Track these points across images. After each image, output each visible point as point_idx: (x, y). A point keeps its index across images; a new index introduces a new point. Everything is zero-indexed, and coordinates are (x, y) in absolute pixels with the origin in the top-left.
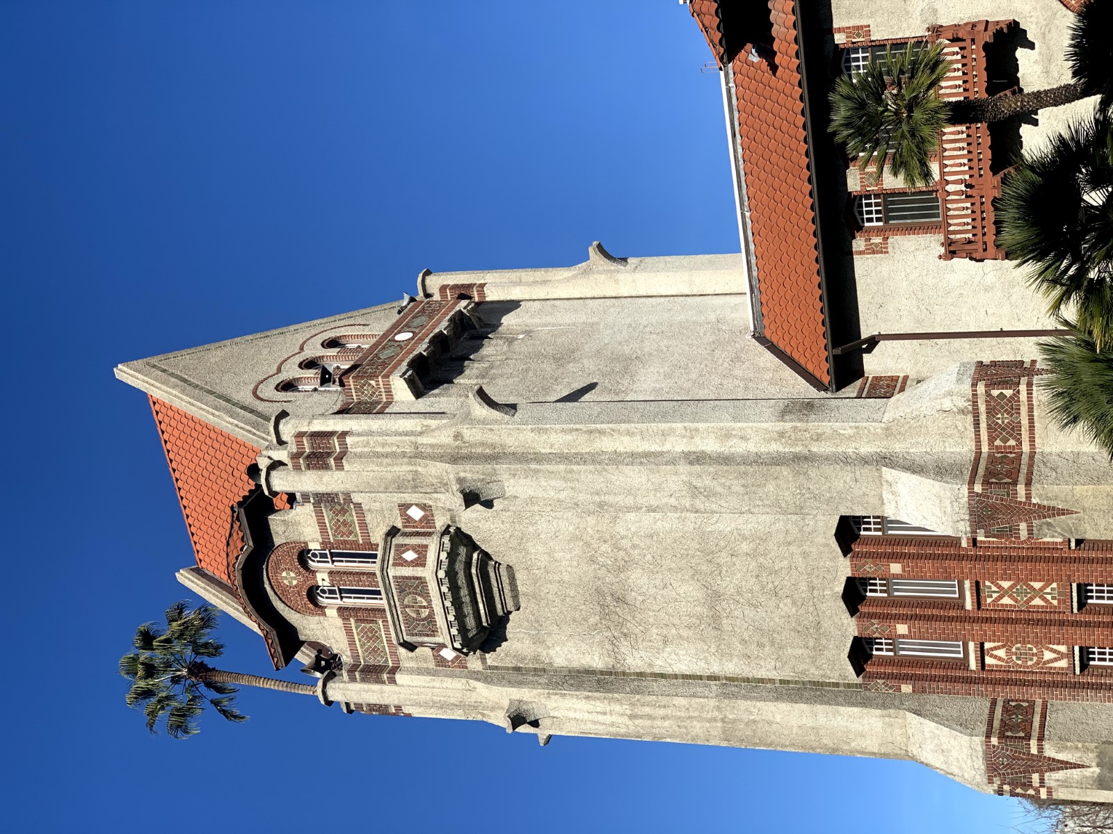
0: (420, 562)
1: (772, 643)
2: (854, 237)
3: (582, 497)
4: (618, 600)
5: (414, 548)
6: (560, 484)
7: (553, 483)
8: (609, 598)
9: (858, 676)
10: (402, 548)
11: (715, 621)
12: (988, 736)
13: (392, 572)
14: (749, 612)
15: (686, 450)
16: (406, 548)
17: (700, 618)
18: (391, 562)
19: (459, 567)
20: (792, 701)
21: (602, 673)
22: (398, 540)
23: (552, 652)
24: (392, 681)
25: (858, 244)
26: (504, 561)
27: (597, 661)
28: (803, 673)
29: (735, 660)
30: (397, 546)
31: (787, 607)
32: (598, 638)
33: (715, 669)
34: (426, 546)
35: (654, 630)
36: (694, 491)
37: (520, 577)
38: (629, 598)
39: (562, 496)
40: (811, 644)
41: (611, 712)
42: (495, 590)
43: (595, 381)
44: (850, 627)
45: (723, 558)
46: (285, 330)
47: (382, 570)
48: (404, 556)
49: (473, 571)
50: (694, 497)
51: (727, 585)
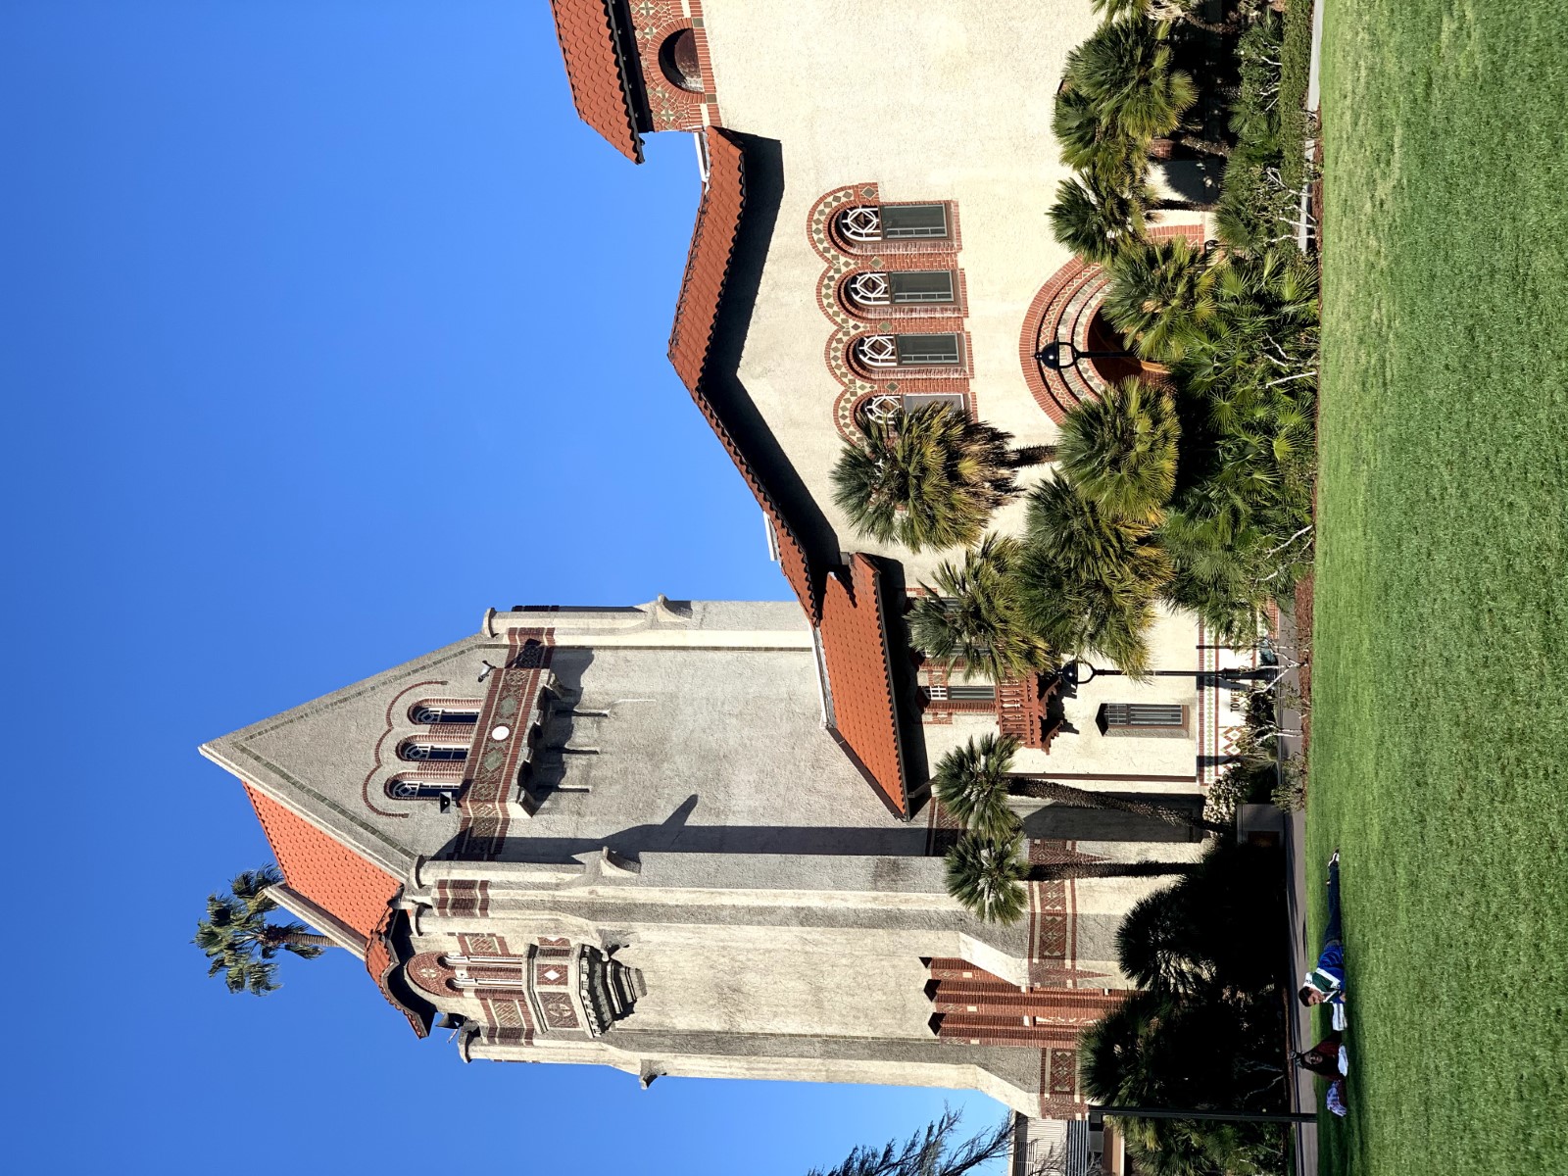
0: (563, 980)
1: (866, 1016)
2: (923, 712)
3: (707, 943)
4: (735, 990)
5: (556, 968)
6: (691, 935)
7: (683, 934)
8: (726, 990)
9: (936, 1033)
10: (543, 969)
11: (819, 1005)
12: (1042, 1093)
13: (537, 989)
14: (848, 999)
15: (795, 905)
16: (548, 968)
17: (807, 1001)
18: (535, 980)
19: (597, 982)
20: (884, 1059)
21: (719, 1032)
22: (539, 960)
23: (674, 1021)
24: (530, 1044)
25: (927, 717)
26: (633, 967)
27: (715, 1025)
28: (892, 1033)
29: (835, 1026)
30: (539, 966)
31: (879, 996)
32: (716, 1013)
33: (818, 1030)
34: (566, 967)
35: (765, 1009)
36: (805, 941)
37: (646, 977)
38: (745, 989)
39: (691, 942)
40: (898, 1016)
41: (731, 1067)
42: (626, 988)
43: (693, 793)
44: (932, 1008)
45: (826, 968)
46: (361, 688)
47: (529, 988)
48: (547, 975)
49: (609, 981)
50: (804, 944)
51: (828, 982)
